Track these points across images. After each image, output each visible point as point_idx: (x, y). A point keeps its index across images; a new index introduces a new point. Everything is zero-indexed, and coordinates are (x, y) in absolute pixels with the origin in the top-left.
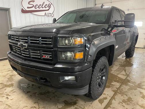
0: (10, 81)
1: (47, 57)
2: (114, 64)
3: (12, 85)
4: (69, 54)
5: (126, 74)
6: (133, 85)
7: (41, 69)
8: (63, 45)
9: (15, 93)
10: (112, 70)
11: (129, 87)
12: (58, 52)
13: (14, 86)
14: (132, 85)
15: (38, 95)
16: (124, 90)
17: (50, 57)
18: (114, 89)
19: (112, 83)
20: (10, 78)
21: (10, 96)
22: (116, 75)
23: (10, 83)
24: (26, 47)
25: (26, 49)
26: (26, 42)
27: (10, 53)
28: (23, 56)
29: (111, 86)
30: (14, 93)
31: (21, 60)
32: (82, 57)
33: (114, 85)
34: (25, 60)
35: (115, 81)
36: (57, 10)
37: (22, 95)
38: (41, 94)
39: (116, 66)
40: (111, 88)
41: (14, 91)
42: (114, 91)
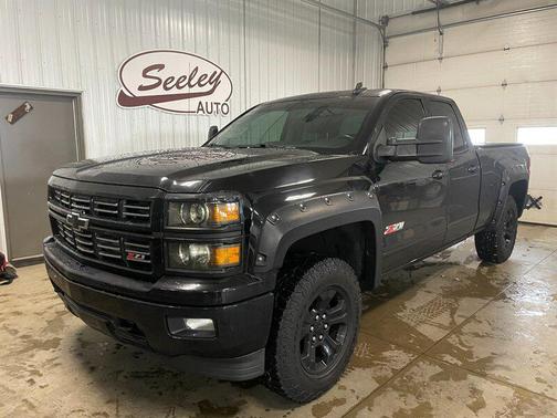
0: (52, 331)
1: (139, 257)
2: (424, 286)
3: (55, 343)
4: (195, 251)
5: (453, 323)
6: (460, 363)
7: (117, 294)
8: (182, 225)
9: (58, 370)
10: (405, 308)
11: (440, 370)
12: (165, 245)
13: (60, 347)
14: (455, 361)
15: (125, 380)
16: (417, 379)
17: (147, 258)
18: (383, 373)
19: (387, 354)
20: (55, 320)
21: (41, 375)
22: (413, 324)
23: (50, 336)
24: (86, 227)
25: (84, 232)
26: (87, 212)
27: (52, 240)
28: (80, 252)
29: (376, 362)
30: (55, 369)
31: (74, 262)
32: (235, 259)
33: (389, 361)
34: (85, 264)
35: (399, 347)
36: (243, 90)
37: (77, 376)
38: (136, 376)
39: (429, 292)
40: (373, 369)
41: (57, 361)
42: (378, 380)
